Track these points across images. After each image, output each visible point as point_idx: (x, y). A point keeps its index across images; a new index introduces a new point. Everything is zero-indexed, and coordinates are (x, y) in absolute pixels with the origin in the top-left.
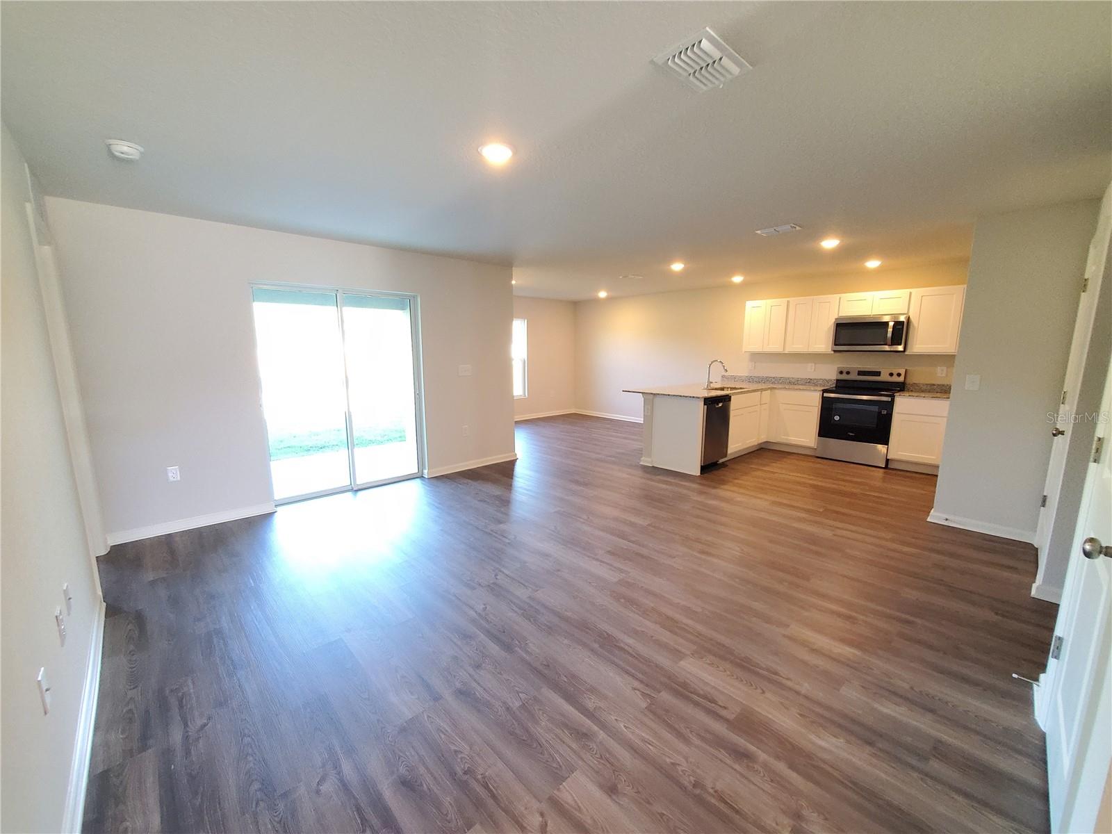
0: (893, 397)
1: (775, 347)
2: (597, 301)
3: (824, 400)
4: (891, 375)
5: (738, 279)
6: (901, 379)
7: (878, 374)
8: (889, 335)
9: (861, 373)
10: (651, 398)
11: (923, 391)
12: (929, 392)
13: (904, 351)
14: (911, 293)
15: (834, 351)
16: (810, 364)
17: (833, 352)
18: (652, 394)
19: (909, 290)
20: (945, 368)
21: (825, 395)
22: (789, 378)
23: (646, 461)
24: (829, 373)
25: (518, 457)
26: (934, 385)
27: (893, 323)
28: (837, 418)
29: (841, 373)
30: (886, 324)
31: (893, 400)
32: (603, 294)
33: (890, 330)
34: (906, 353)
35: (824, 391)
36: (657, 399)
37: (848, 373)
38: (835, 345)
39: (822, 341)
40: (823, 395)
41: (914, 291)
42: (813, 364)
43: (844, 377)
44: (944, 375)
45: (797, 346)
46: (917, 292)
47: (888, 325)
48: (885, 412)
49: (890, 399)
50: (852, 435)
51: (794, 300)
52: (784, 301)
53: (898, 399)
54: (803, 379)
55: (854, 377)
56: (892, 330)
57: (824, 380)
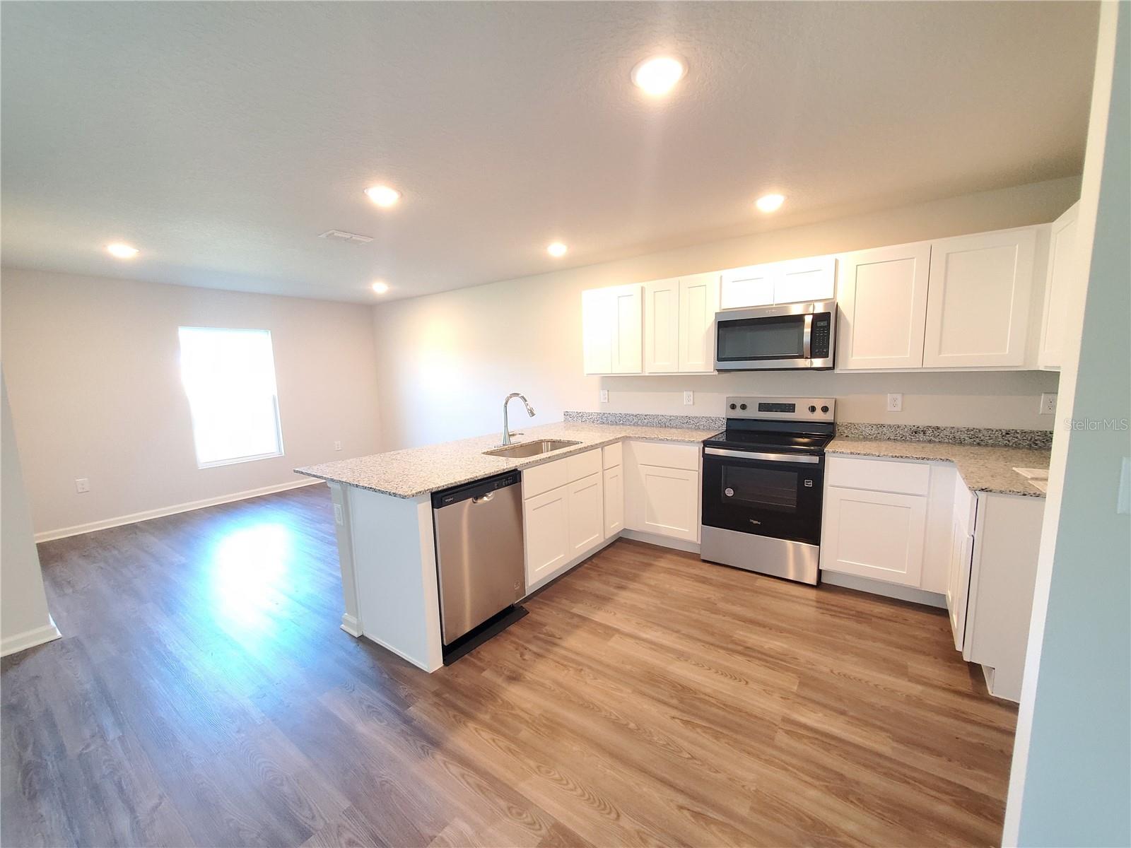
0: (822, 455)
1: (629, 365)
3: (707, 459)
4: (813, 409)
5: (557, 249)
6: (828, 417)
7: (791, 408)
8: (807, 338)
9: (764, 407)
11: (865, 438)
12: (876, 440)
13: (833, 368)
14: (837, 261)
15: (718, 370)
16: (686, 393)
17: (716, 373)
19: (833, 256)
20: (899, 397)
21: (709, 450)
22: (658, 416)
23: (349, 624)
24: (715, 407)
26: (883, 426)
27: (811, 317)
28: (729, 492)
29: (733, 406)
30: (799, 319)
31: (822, 461)
33: (807, 330)
34: (837, 371)
35: (706, 443)
36: (353, 490)
37: (744, 407)
38: (719, 359)
40: (704, 450)
41: (842, 257)
42: (691, 393)
43: (738, 414)
44: (899, 408)
45: (661, 365)
46: (850, 259)
47: (803, 321)
48: (809, 484)
49: (815, 460)
50: (755, 522)
51: (650, 286)
52: (635, 288)
53: (831, 458)
54: (677, 417)
55: (753, 413)
56: (810, 330)
57: (708, 419)
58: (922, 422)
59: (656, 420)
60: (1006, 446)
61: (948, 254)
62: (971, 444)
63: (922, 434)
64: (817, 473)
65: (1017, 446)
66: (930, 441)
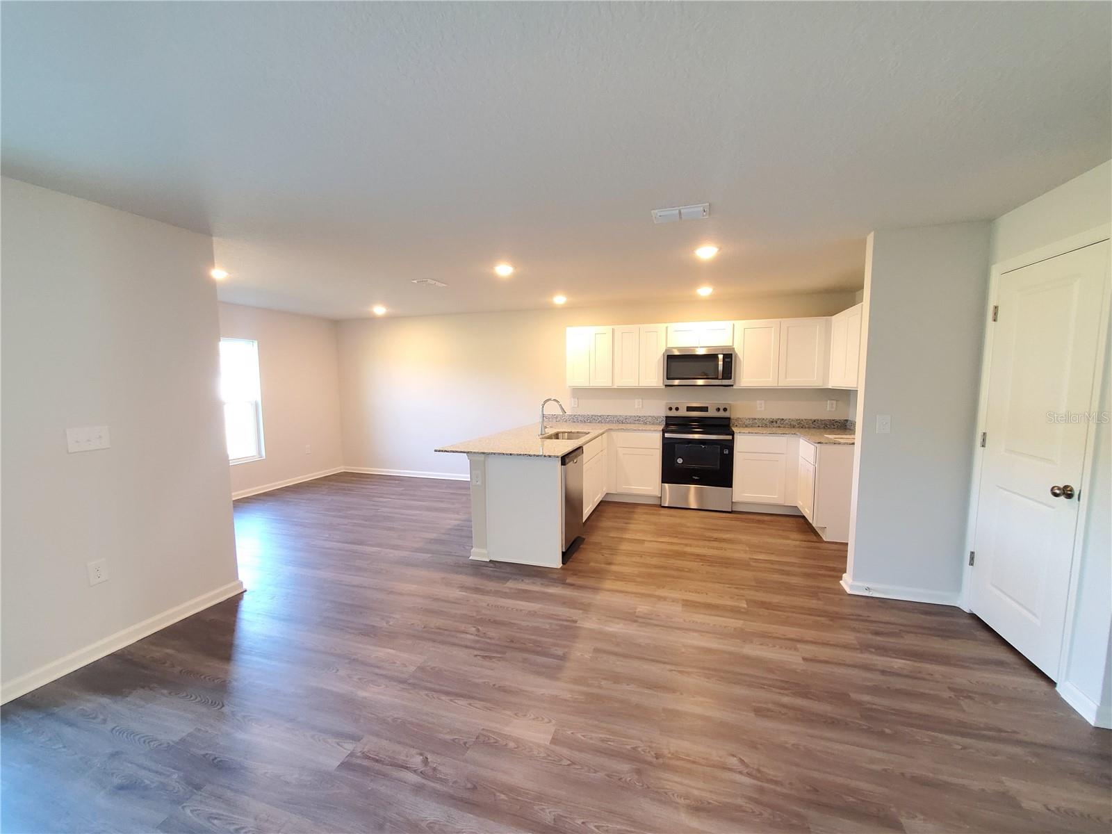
0: (733, 435)
1: (603, 381)
2: (372, 320)
3: (665, 441)
4: (718, 409)
5: (560, 300)
6: (728, 414)
7: (705, 409)
8: (720, 368)
9: (689, 409)
10: (479, 459)
11: (746, 426)
12: (752, 427)
13: (733, 385)
14: (734, 325)
15: (666, 386)
16: (636, 401)
17: (663, 387)
18: (484, 453)
19: (732, 322)
20: (763, 403)
21: (667, 435)
22: (617, 416)
23: (479, 554)
24: (659, 409)
25: (245, 587)
26: (755, 419)
27: (722, 355)
28: (680, 461)
29: (671, 409)
30: (716, 356)
31: (733, 438)
32: (379, 310)
33: (721, 363)
34: (734, 387)
35: (663, 431)
36: (491, 460)
37: (677, 409)
38: (668, 379)
39: (653, 376)
40: (663, 435)
41: (736, 323)
42: (641, 400)
43: (674, 413)
44: (763, 409)
45: (622, 382)
46: (740, 324)
47: (718, 358)
48: (726, 452)
49: (730, 437)
50: (696, 478)
51: (619, 328)
52: (607, 329)
53: (738, 437)
54: (631, 417)
55: (683, 413)
56: (722, 363)
57: (652, 417)
58: (775, 417)
59: (615, 419)
60: (814, 428)
61: (788, 327)
62: (799, 427)
63: (775, 423)
64: (730, 445)
65: (819, 428)
66: (779, 427)
